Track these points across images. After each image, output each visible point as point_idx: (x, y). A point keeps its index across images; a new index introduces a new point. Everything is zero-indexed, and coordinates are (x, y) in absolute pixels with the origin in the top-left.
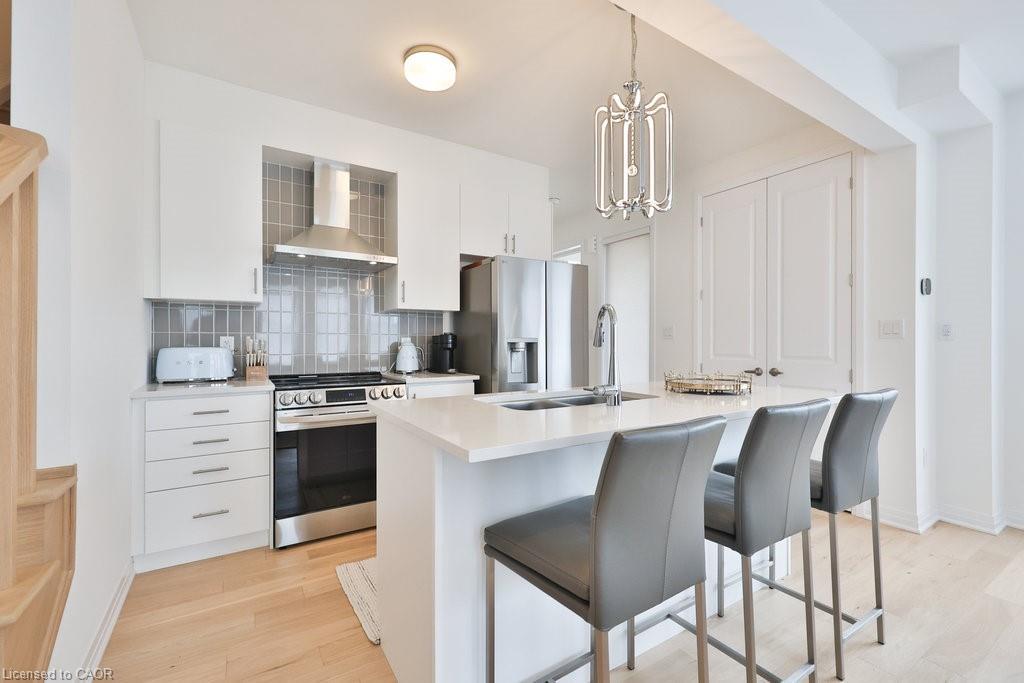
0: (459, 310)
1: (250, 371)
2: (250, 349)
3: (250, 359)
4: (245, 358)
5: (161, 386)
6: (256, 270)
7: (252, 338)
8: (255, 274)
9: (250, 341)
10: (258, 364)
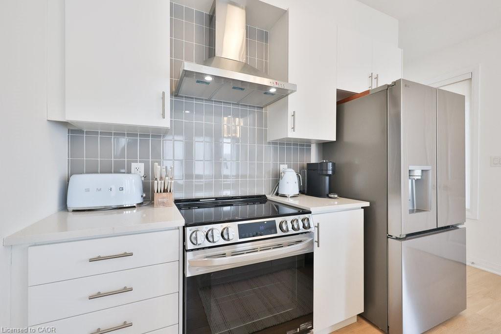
0: (335, 140)
1: (158, 198)
2: (158, 177)
3: (158, 185)
4: (153, 183)
5: (71, 214)
6: (164, 93)
7: (160, 165)
8: (163, 98)
9: (157, 167)
10: (165, 191)
